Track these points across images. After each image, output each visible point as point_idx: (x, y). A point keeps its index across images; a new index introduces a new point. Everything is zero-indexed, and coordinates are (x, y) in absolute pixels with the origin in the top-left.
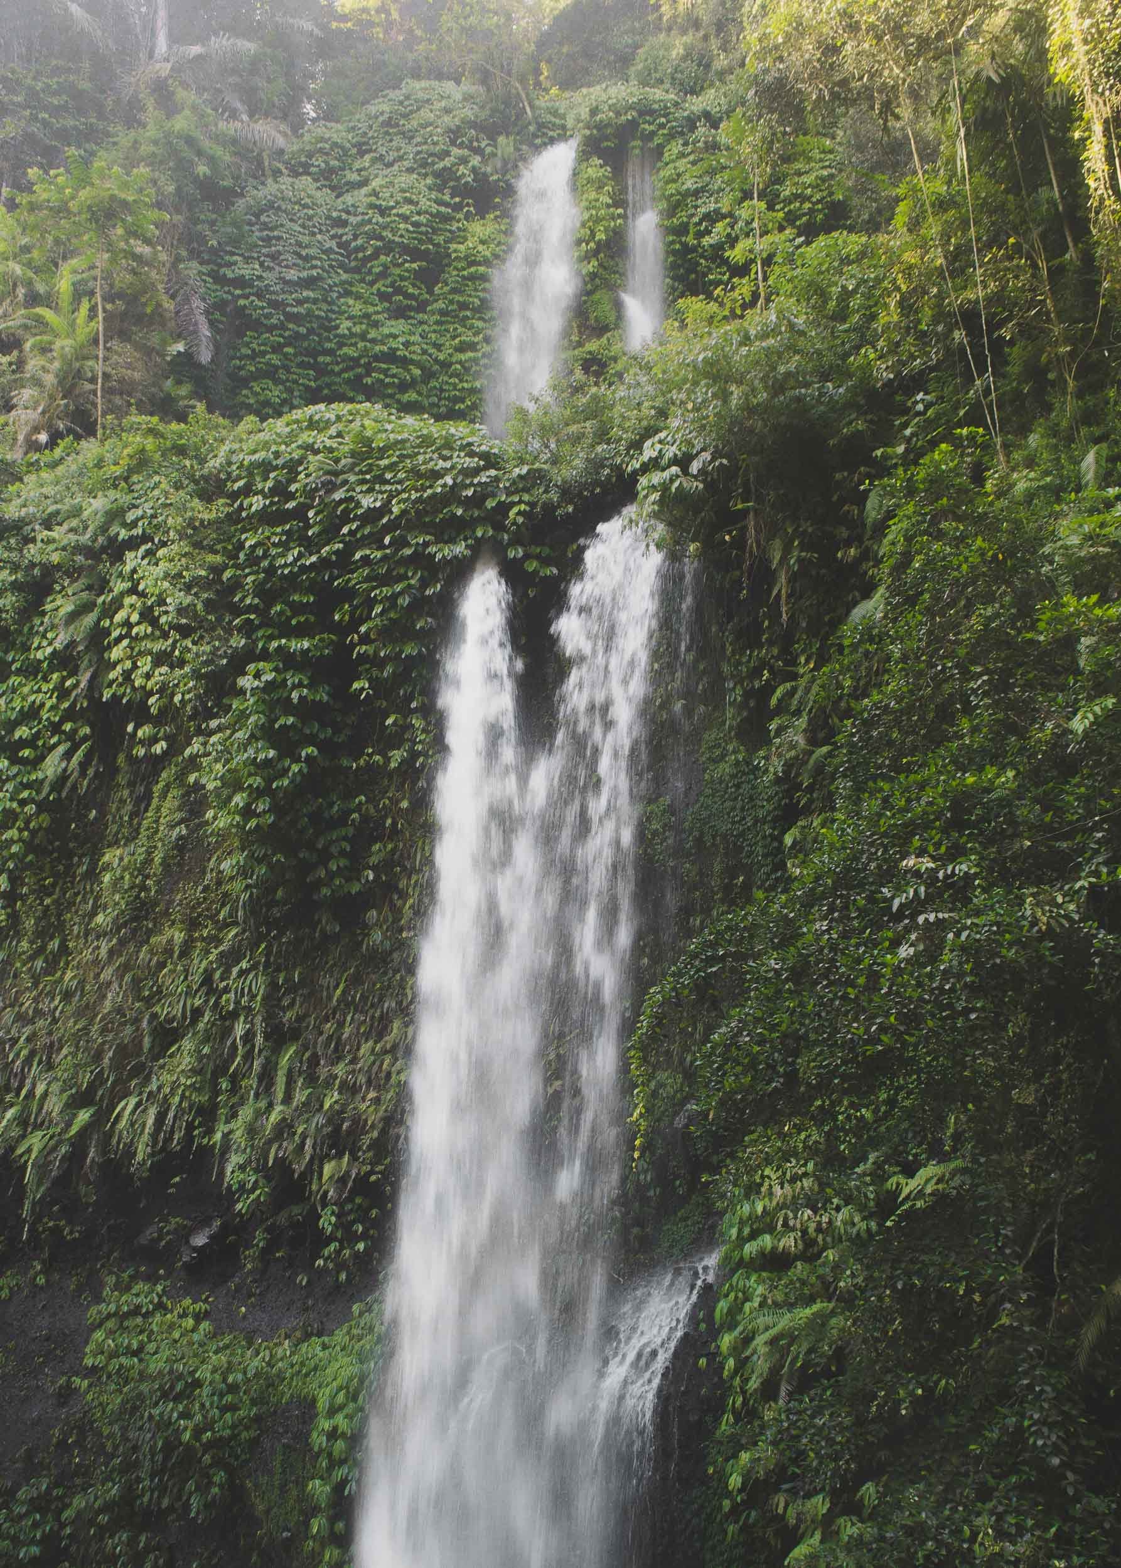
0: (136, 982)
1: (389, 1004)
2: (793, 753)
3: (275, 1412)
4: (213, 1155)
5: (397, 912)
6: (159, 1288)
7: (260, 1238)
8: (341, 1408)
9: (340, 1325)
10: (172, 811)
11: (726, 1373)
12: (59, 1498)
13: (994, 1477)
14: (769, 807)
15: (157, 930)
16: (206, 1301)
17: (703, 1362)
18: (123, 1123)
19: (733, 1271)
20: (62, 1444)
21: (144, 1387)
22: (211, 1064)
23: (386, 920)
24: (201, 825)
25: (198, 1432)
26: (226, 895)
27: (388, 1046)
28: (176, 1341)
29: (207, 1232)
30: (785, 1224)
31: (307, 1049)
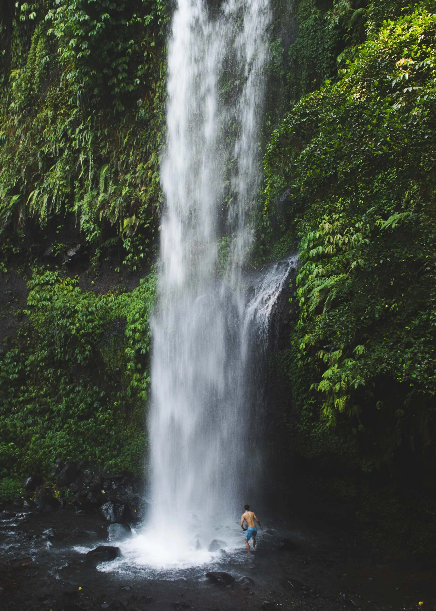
0: (32, 136)
1: (150, 145)
2: (344, 12)
3: (110, 322)
4: (74, 216)
5: (152, 100)
6: (56, 274)
7: (98, 252)
8: (137, 320)
9: (134, 288)
10: (41, 50)
11: (300, 304)
12: (23, 357)
13: (414, 339)
14: (330, 42)
15: (40, 110)
16: (77, 279)
17: (290, 299)
18: (33, 202)
19: (304, 263)
20: (22, 336)
21: (54, 313)
22: (70, 175)
23: (146, 104)
24: (55, 57)
25: (78, 330)
26: (70, 92)
27: (150, 166)
28: (65, 295)
29: (74, 250)
30: (329, 241)
31: (113, 167)
